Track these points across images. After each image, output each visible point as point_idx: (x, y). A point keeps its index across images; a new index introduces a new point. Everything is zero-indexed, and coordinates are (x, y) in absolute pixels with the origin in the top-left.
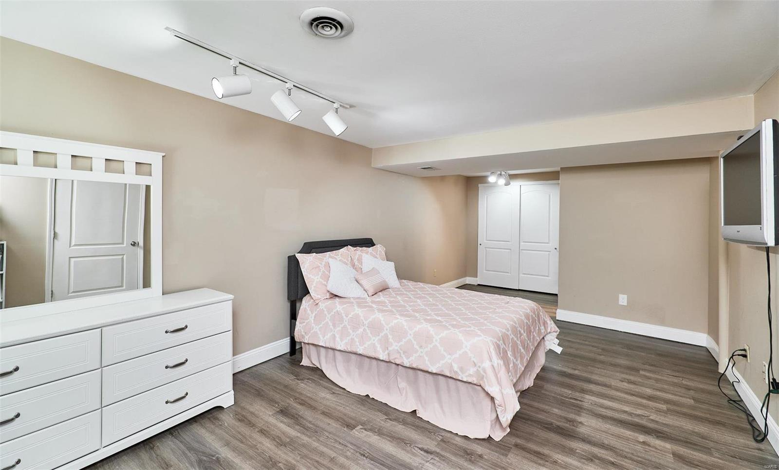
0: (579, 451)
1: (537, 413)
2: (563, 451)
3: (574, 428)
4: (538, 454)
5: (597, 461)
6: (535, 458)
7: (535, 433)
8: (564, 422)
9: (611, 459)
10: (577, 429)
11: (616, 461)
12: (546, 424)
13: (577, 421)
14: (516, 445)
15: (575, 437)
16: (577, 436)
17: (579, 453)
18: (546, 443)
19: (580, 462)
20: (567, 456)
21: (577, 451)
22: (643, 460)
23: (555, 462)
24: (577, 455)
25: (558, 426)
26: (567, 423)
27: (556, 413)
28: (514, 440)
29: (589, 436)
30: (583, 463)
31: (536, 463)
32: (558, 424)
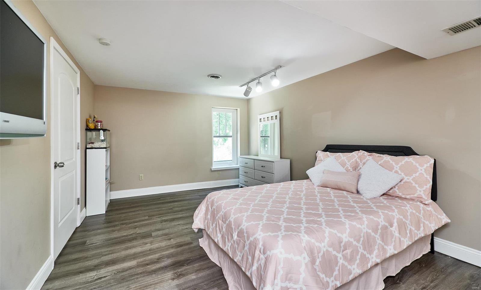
0: (165, 259)
1: (200, 265)
2: (172, 254)
3: (175, 272)
4: (181, 246)
5: (155, 261)
6: (180, 244)
7: (190, 253)
8: (182, 271)
9: (148, 266)
10: (172, 272)
11: (146, 267)
12: (190, 263)
13: (176, 279)
14: (191, 243)
15: (171, 266)
16: (170, 267)
17: (165, 258)
18: (182, 253)
19: (163, 255)
20: (169, 253)
21: (166, 259)
22: (131, 279)
23: (172, 248)
24: (165, 257)
25: (183, 266)
26: (181, 272)
27: (192, 275)
28: (194, 244)
29: (164, 273)
30: (161, 255)
31: (179, 243)
32: (184, 268)
